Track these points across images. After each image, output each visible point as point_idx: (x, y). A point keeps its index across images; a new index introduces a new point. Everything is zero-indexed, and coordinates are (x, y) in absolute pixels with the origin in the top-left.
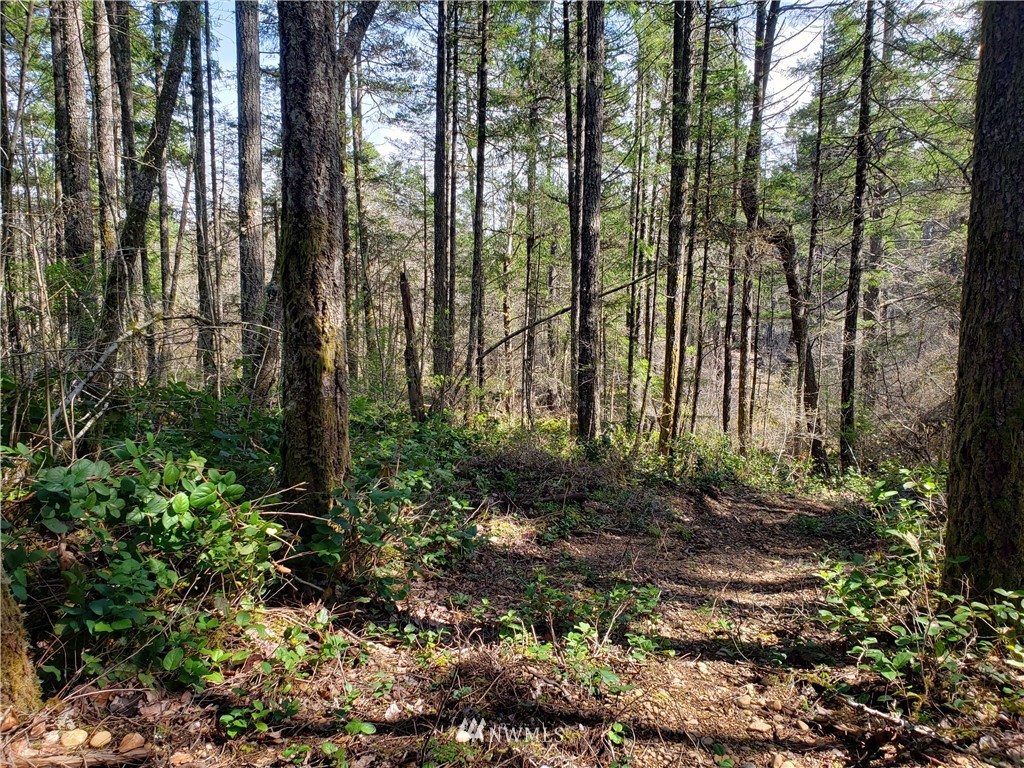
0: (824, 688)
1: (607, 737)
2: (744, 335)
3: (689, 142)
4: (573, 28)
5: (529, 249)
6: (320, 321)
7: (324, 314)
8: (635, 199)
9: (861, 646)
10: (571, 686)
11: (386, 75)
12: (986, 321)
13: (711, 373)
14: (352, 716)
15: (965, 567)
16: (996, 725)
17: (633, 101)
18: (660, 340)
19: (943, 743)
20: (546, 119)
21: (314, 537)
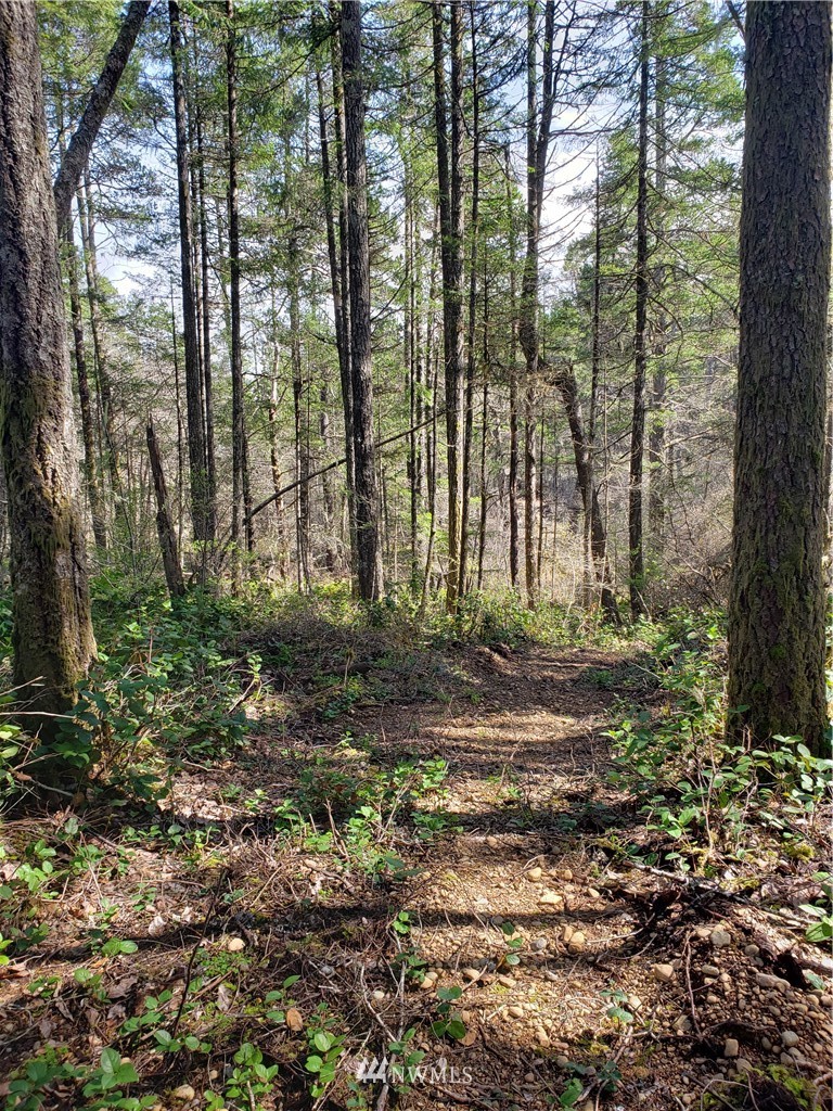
0: (614, 852)
1: (392, 928)
2: (529, 484)
3: (463, 276)
4: (332, 150)
5: (297, 394)
6: (50, 491)
7: (54, 482)
8: (409, 339)
9: (650, 805)
10: (354, 876)
11: (121, 200)
12: (758, 467)
13: (497, 523)
14: (110, 934)
15: (747, 715)
16: (777, 870)
17: (402, 231)
18: (442, 491)
19: (725, 896)
20: (307, 250)
21: (58, 736)
